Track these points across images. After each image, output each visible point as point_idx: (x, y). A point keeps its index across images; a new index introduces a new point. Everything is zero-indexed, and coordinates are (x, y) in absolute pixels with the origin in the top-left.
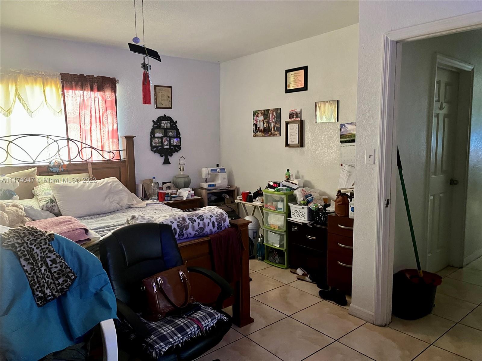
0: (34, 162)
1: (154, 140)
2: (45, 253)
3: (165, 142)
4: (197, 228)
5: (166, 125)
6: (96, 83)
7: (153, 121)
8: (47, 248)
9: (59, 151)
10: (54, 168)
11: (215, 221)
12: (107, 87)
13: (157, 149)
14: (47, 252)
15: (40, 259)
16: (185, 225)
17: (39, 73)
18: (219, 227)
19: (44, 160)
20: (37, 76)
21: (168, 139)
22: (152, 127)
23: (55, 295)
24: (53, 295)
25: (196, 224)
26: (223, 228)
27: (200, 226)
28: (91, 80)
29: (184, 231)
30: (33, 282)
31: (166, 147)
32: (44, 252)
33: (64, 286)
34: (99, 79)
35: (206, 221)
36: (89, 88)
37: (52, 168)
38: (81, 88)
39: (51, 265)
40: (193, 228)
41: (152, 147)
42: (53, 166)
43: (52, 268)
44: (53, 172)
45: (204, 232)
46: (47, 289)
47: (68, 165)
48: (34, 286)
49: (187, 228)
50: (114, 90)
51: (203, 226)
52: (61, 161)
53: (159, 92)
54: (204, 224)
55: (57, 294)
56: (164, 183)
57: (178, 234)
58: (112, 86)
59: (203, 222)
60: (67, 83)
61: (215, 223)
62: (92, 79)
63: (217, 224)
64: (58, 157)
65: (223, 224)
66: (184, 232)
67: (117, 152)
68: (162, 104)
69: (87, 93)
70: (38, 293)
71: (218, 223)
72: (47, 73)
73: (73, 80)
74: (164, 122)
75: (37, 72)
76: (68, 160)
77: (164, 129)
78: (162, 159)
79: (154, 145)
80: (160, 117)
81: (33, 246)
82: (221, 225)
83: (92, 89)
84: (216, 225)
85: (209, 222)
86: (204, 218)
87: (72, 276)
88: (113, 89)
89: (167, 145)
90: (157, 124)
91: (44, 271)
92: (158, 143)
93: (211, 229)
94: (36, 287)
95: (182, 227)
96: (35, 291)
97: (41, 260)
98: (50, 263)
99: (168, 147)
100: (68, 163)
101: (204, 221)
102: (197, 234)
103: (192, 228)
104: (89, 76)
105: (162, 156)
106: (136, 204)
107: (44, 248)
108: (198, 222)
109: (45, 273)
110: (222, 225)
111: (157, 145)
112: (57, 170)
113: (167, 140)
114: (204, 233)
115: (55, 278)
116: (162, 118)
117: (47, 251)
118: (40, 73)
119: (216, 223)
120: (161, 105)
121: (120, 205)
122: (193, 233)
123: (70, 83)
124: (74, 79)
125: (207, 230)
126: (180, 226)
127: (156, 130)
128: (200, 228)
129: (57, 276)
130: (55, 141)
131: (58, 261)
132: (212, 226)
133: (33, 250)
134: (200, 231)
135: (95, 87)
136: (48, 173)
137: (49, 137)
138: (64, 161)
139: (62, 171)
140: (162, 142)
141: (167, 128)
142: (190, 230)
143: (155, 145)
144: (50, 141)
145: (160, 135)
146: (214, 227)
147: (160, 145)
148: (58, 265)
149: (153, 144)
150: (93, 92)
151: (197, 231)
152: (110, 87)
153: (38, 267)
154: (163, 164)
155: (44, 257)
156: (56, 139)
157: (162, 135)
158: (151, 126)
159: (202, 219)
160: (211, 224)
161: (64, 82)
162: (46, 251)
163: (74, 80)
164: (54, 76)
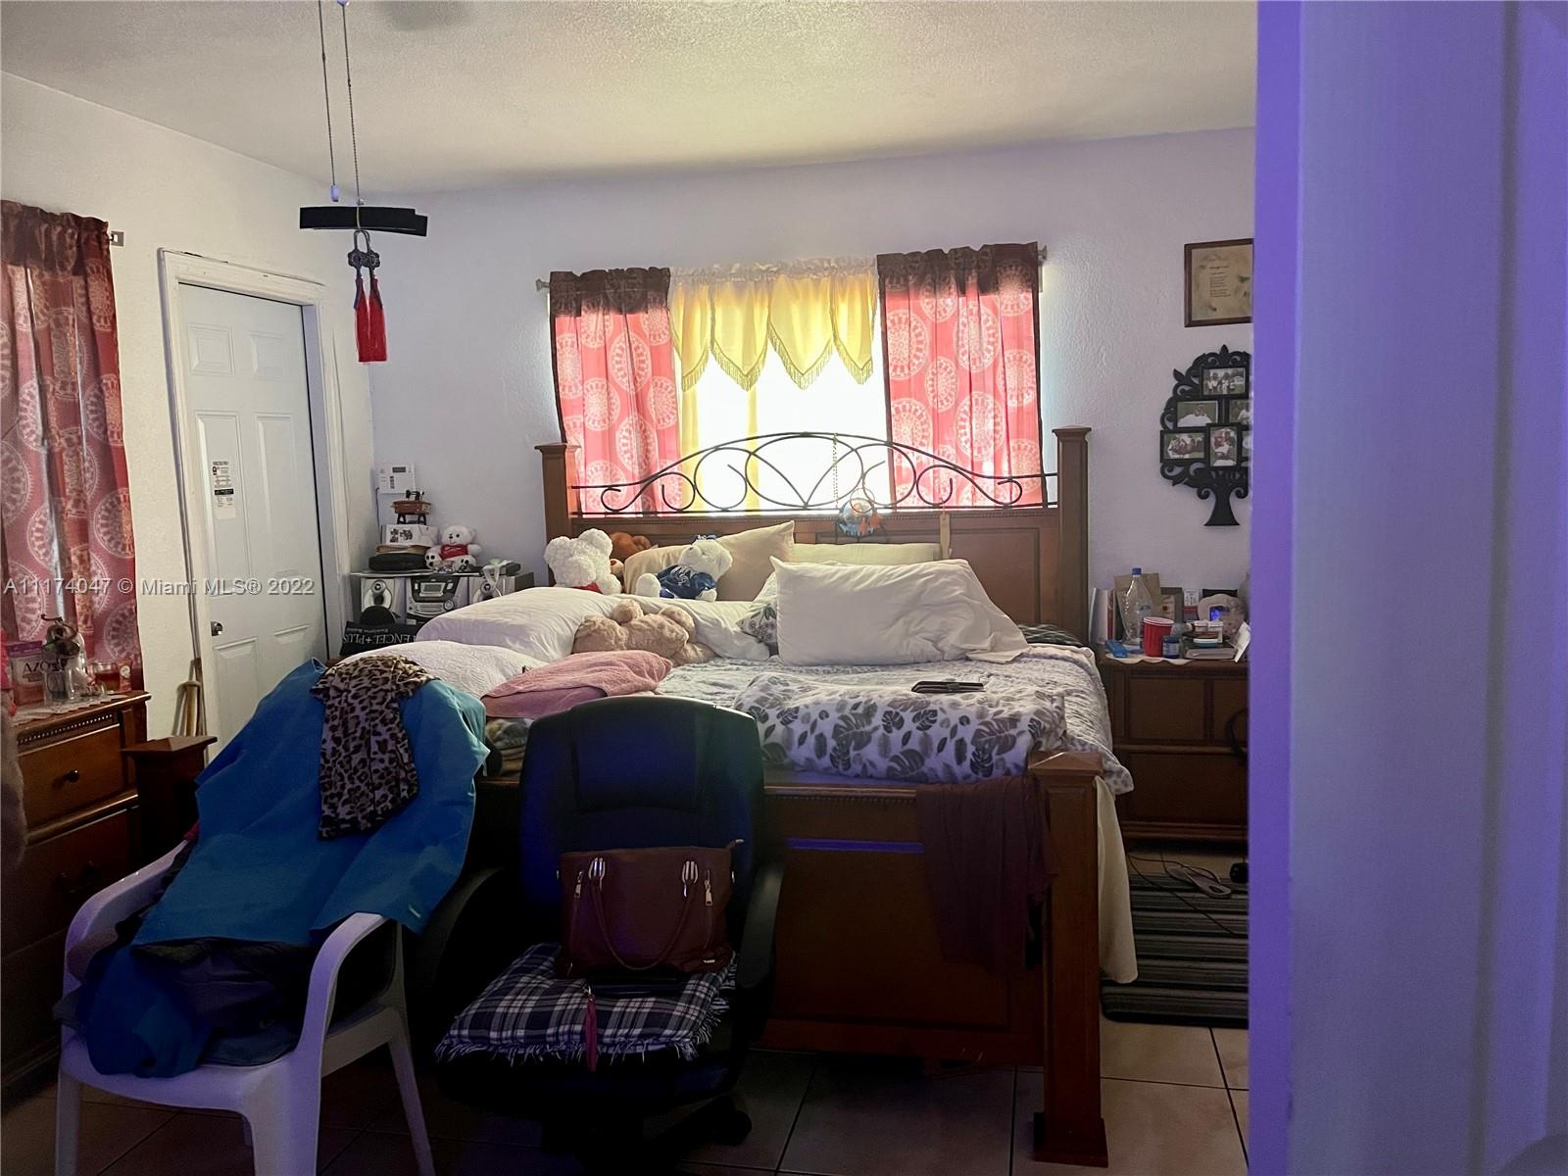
0: (806, 507)
1: (1175, 439)
2: (372, 723)
3: (1218, 445)
4: (896, 748)
5: (1226, 384)
6: (973, 271)
7: (1177, 374)
8: (382, 712)
9: (863, 476)
10: (849, 525)
11: (968, 740)
12: (1008, 276)
13: (1185, 473)
14: (377, 721)
15: (358, 734)
16: (859, 731)
17: (823, 263)
18: (981, 764)
19: (828, 501)
20: (819, 274)
21: (1232, 434)
22: (1170, 395)
23: (359, 823)
24: (354, 821)
25: (896, 735)
26: (997, 773)
27: (909, 746)
28: (960, 264)
29: (851, 748)
30: (327, 780)
31: (1220, 463)
32: (373, 719)
33: (379, 809)
34: (986, 254)
35: (937, 732)
36: (953, 289)
37: (845, 524)
38: (930, 291)
39: (375, 753)
40: (885, 745)
41: (1167, 464)
42: (849, 518)
43: (374, 759)
44: (847, 535)
45: (924, 769)
46: (344, 804)
47: (885, 516)
48: (326, 790)
49: (863, 740)
50: (1033, 284)
51: (917, 748)
52: (868, 504)
53: (1203, 267)
54: (926, 742)
55: (364, 821)
56: (1207, 593)
57: (831, 755)
58: (1024, 272)
59: (925, 734)
60: (895, 280)
61: (965, 745)
62: (961, 260)
63: (974, 754)
64: (860, 494)
65: (995, 758)
66: (852, 753)
67: (1033, 482)
68: (1215, 309)
69: (949, 302)
70: (324, 808)
71: (977, 750)
72: (844, 261)
73: (910, 271)
74: (1221, 373)
75: (819, 264)
76: (889, 502)
77: (1219, 398)
78: (1206, 508)
79: (1173, 456)
80: (1204, 355)
81: (356, 702)
82: (990, 758)
83: (962, 290)
84: (969, 756)
85: (945, 739)
86: (935, 721)
87: (403, 790)
88: (1027, 281)
89: (1224, 457)
90: (1189, 386)
91: (359, 763)
92: (1189, 448)
93: (947, 762)
94: (328, 793)
95: (848, 735)
96: (323, 801)
97: (361, 738)
98: (375, 747)
99: (1230, 463)
100: (889, 511)
101: (928, 732)
102: (897, 770)
103: (880, 746)
104: (955, 251)
105: (1203, 497)
106: (984, 650)
107: (376, 711)
108: (909, 730)
109: (359, 767)
110: (994, 761)
111: (1187, 456)
112: (858, 529)
113: (1229, 439)
114: (923, 773)
115: (373, 784)
116: (1210, 360)
117: (380, 718)
118: (826, 265)
119: (971, 749)
120: (1210, 311)
121: (940, 645)
122: (883, 764)
123: (902, 280)
124: (911, 267)
125: (934, 763)
126: (842, 733)
127: (1181, 405)
128: (909, 753)
129: (377, 782)
130: (853, 450)
131: (390, 748)
132: (953, 753)
133: (353, 709)
134: (907, 764)
135: (972, 281)
136: (837, 536)
137: (839, 438)
138: (876, 506)
139: (870, 534)
140: (1206, 445)
141: (1231, 393)
142: (871, 752)
143: (1177, 456)
144: (842, 450)
145: (1202, 420)
146: (960, 757)
147: (1201, 455)
148: (386, 757)
149: (1170, 453)
150: (965, 298)
151: (895, 759)
152: (1017, 273)
153: (346, 749)
154: (1208, 524)
155: (369, 732)
156: (855, 443)
157: (1210, 421)
158: (1166, 388)
159: (927, 723)
160: (951, 746)
161: (887, 281)
162: (377, 718)
163: (914, 268)
164: (859, 267)
